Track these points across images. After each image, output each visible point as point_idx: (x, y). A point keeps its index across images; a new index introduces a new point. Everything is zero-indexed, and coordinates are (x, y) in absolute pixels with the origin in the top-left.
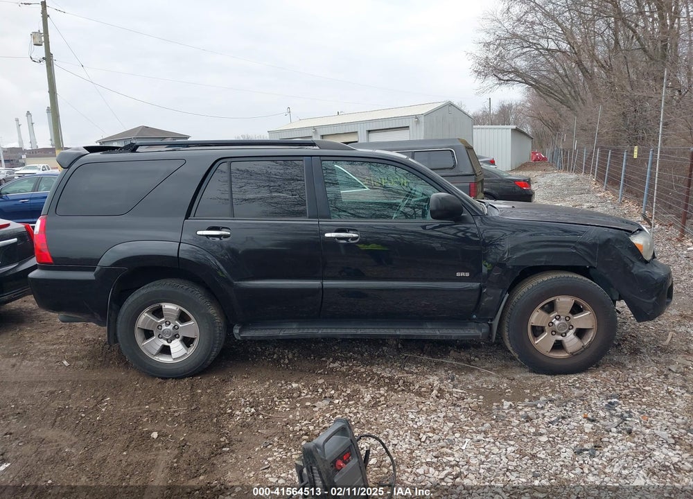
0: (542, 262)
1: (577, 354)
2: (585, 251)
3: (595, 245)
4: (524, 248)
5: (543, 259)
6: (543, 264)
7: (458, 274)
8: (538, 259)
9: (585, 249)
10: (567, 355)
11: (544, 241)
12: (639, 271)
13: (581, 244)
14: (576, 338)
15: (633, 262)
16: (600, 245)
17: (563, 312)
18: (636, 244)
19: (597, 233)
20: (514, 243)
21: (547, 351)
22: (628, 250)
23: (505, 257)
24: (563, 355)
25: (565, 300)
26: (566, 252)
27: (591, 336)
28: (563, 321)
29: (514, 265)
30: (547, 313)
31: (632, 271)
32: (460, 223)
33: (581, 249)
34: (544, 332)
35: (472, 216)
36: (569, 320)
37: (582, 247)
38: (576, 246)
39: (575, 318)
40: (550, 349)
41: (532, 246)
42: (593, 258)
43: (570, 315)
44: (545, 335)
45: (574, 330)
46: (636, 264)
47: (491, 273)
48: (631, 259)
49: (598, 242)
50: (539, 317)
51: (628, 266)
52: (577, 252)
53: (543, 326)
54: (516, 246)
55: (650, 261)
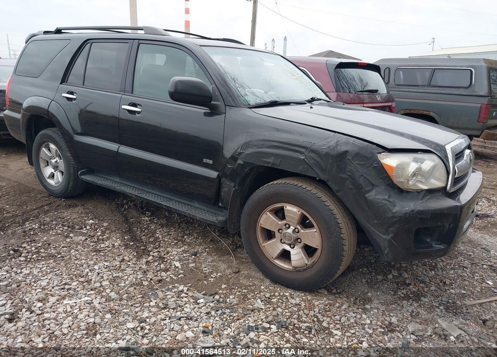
0: (269, 163)
1: (299, 271)
2: (315, 160)
3: (327, 155)
4: (255, 146)
5: (271, 160)
6: (270, 166)
7: (205, 160)
8: (266, 160)
9: (317, 158)
10: (291, 268)
11: (275, 141)
12: (376, 197)
13: (313, 151)
14: (302, 253)
15: (373, 185)
16: (332, 156)
17: (290, 221)
18: (385, 164)
19: (337, 142)
20: (249, 139)
21: (273, 258)
22: (373, 169)
23: (239, 151)
24: (287, 267)
25: (291, 209)
26: (294, 158)
27: (316, 257)
28: (290, 231)
29: (244, 160)
30: (279, 219)
31: (367, 195)
32: (214, 111)
33: (311, 156)
34: (275, 237)
35: (225, 105)
36: (298, 232)
37: (312, 155)
38: (306, 153)
39: (302, 231)
40: (275, 255)
41: (263, 145)
42: (323, 170)
43: (299, 227)
44: (274, 240)
45: (301, 245)
46: (377, 188)
47: (226, 165)
48: (371, 180)
49: (332, 153)
50: (268, 220)
51: (363, 188)
52: (306, 159)
53: (272, 230)
54: (250, 142)
55: (411, 191)
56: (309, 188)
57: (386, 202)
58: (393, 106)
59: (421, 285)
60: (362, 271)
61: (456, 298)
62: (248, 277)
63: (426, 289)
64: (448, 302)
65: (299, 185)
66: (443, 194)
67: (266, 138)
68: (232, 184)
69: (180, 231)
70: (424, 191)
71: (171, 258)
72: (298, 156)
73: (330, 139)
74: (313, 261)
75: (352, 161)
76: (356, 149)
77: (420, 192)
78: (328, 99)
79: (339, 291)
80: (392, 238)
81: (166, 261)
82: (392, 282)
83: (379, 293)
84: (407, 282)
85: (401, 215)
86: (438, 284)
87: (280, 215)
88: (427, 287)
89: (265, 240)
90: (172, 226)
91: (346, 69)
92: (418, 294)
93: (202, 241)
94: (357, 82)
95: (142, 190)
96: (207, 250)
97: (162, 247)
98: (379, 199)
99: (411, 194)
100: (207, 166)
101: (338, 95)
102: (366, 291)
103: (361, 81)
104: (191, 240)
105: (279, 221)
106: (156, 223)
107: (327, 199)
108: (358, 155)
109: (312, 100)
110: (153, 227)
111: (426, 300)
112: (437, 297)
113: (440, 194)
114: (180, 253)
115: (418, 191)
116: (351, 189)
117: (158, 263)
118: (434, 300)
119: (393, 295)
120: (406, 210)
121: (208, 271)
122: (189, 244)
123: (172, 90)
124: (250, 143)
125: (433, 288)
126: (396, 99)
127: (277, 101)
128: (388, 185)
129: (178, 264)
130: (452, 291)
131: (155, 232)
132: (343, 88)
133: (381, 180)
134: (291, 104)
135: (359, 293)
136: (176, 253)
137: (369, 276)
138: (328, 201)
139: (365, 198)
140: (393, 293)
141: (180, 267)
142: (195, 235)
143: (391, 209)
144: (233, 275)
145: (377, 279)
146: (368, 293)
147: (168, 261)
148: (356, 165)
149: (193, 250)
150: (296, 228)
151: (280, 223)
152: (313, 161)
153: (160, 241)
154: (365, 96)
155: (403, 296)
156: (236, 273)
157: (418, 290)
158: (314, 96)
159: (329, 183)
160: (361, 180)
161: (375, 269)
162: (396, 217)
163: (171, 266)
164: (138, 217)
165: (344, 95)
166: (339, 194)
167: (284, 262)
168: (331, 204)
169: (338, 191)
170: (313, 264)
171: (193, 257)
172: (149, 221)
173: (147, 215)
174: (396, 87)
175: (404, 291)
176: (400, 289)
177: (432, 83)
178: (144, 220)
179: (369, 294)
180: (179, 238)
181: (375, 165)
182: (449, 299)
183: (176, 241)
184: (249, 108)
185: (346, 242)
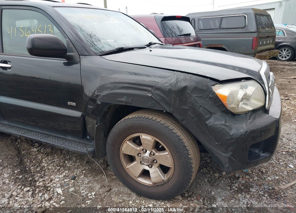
0: (123, 101)
1: (158, 186)
3: (170, 91)
4: (109, 88)
5: (124, 99)
6: (124, 104)
7: (69, 103)
8: (119, 99)
9: (162, 95)
10: (151, 183)
11: (125, 83)
12: (215, 123)
13: (158, 89)
14: (159, 172)
15: (211, 113)
16: (175, 92)
17: (146, 147)
18: (219, 94)
19: (177, 79)
20: (103, 83)
21: (136, 177)
22: (209, 100)
23: (96, 93)
24: (148, 183)
25: (145, 138)
26: (143, 96)
27: (170, 174)
28: (147, 154)
29: (102, 101)
30: (137, 145)
31: (207, 122)
32: (70, 61)
33: (156, 93)
34: (135, 160)
35: (80, 55)
36: (154, 155)
37: (158, 92)
38: (152, 91)
39: (157, 154)
40: (138, 174)
41: (115, 87)
42: (169, 104)
43: (154, 151)
44: (135, 163)
45: (157, 165)
46: (214, 115)
47: (87, 106)
48: (209, 109)
49: (174, 89)
50: (128, 147)
51: (203, 116)
52: (153, 96)
53: (132, 155)
54: (103, 85)
55: (241, 113)
56: (159, 120)
57: (224, 127)
58: (201, 43)
59: (247, 177)
60: (203, 172)
61: (273, 184)
62: (118, 194)
63: (251, 180)
64: (269, 189)
65: (150, 118)
66: (263, 111)
67: (117, 81)
68: (95, 122)
69: (62, 157)
70: (250, 112)
71: (54, 185)
72: (146, 94)
73: (171, 77)
74: (168, 177)
75: (191, 95)
76: (193, 84)
77: (247, 113)
78: (161, 43)
79: (190, 194)
80: (231, 155)
81: (50, 190)
82: (226, 178)
83: (219, 190)
84: (237, 176)
85: (238, 137)
86: (258, 173)
87: (138, 141)
88: (251, 178)
89: (128, 163)
90: (55, 153)
91: (168, 21)
92: (247, 185)
93: (79, 164)
94: (176, 29)
95: (25, 129)
96: (84, 172)
97: (47, 175)
98: (217, 124)
99: (241, 115)
100: (71, 108)
101: (166, 39)
102: (210, 190)
103: (178, 28)
104: (71, 164)
105: (137, 147)
106: (43, 153)
107: (174, 127)
108: (196, 89)
109: (150, 45)
110: (40, 157)
111: (254, 190)
112: (260, 185)
113: (261, 112)
114: (62, 179)
115: (245, 112)
116: (193, 117)
117: (42, 193)
118: (259, 189)
119: (230, 190)
120: (241, 132)
121: (85, 194)
122: (69, 169)
123: (30, 47)
124: (105, 86)
125: (256, 178)
126: (202, 39)
127: (122, 48)
128: (223, 112)
129: (60, 191)
130: (269, 178)
131: (41, 162)
132: (168, 34)
133: (217, 108)
134: (135, 49)
135: (205, 193)
136: (58, 180)
137: (209, 175)
138: (175, 128)
139: (206, 124)
140: (229, 188)
141: (62, 194)
142: (74, 159)
143: (229, 132)
144: (106, 194)
145: (215, 177)
146: (211, 192)
147: (51, 190)
148: (195, 98)
149: (72, 174)
150: (151, 152)
151: (138, 149)
152: (159, 97)
153: (45, 170)
154: (182, 38)
155: (236, 189)
156: (108, 191)
157: (246, 181)
158: (151, 41)
159: (174, 115)
160: (201, 110)
161: (211, 168)
162: (233, 139)
163: (54, 193)
164: (28, 149)
165: (169, 39)
166: (184, 123)
167: (146, 179)
168: (178, 132)
169: (182, 120)
170: (169, 180)
171: (73, 181)
172: (37, 152)
173: (35, 146)
174: (200, 31)
175: (236, 185)
176: (233, 183)
177: (222, 27)
178: (33, 151)
179: (213, 193)
180: (61, 164)
181: (211, 96)
182: (269, 186)
183: (59, 168)
184: (100, 55)
185: (193, 161)
